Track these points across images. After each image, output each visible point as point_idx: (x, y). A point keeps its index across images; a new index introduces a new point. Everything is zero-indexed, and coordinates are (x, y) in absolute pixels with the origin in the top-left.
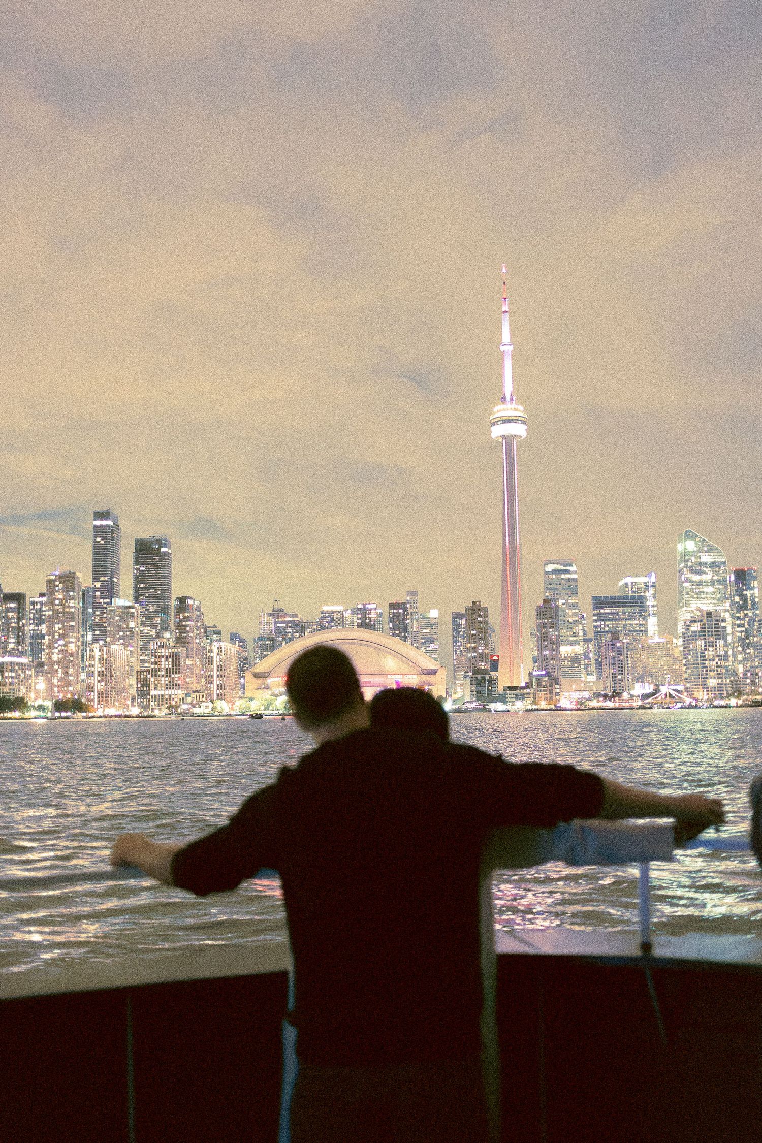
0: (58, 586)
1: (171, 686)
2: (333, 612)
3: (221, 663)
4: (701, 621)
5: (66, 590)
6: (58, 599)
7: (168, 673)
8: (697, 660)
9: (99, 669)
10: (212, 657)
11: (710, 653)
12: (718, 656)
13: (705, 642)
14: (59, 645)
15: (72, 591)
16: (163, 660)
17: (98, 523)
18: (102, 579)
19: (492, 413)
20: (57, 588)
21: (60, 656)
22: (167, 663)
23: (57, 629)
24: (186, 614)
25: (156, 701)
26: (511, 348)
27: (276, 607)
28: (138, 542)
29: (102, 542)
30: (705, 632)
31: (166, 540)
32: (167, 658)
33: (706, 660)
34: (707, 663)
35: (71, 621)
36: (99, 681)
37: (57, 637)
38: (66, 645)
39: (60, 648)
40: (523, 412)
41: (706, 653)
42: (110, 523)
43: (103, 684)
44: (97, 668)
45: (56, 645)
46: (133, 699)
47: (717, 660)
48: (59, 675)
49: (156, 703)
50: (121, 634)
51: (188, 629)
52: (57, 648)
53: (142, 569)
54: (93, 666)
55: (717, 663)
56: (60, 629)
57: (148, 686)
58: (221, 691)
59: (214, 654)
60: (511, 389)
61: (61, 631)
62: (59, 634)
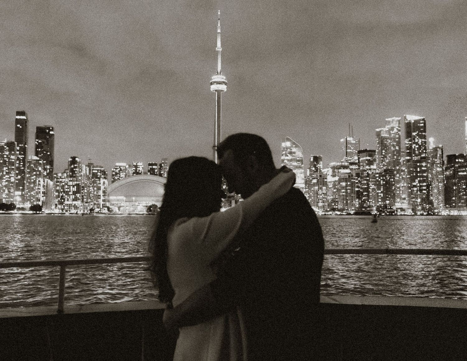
0: (6, 148)
1: (76, 199)
2: (122, 166)
3: (105, 189)
4: (317, 178)
5: (10, 150)
6: (6, 155)
7: (74, 193)
8: (315, 195)
9: (43, 191)
10: (100, 187)
11: (320, 192)
12: (323, 193)
13: (318, 187)
14: (6, 178)
15: (13, 151)
16: (71, 187)
17: (18, 117)
18: (20, 145)
19: (211, 79)
20: (5, 149)
21: (7, 183)
22: (74, 188)
23: (5, 170)
24: (76, 165)
25: (68, 206)
26: (221, 50)
27: (89, 162)
28: (38, 128)
29: (21, 127)
30: (318, 183)
31: (52, 128)
32: (74, 186)
33: (318, 195)
34: (318, 196)
35: (13, 166)
36: (43, 196)
37: (5, 173)
38: (10, 178)
39: (7, 179)
40: (225, 79)
41: (318, 192)
42: (24, 117)
43: (45, 198)
44: (42, 190)
45: (4, 178)
46: (56, 205)
47: (323, 195)
48: (6, 193)
49: (68, 208)
50: (35, 173)
51: (76, 172)
52: (5, 179)
53: (39, 141)
54: (40, 189)
55: (323, 196)
56: (6, 170)
57: (64, 199)
58: (104, 203)
59: (101, 185)
60: (220, 69)
61: (7, 171)
62: (6, 172)
